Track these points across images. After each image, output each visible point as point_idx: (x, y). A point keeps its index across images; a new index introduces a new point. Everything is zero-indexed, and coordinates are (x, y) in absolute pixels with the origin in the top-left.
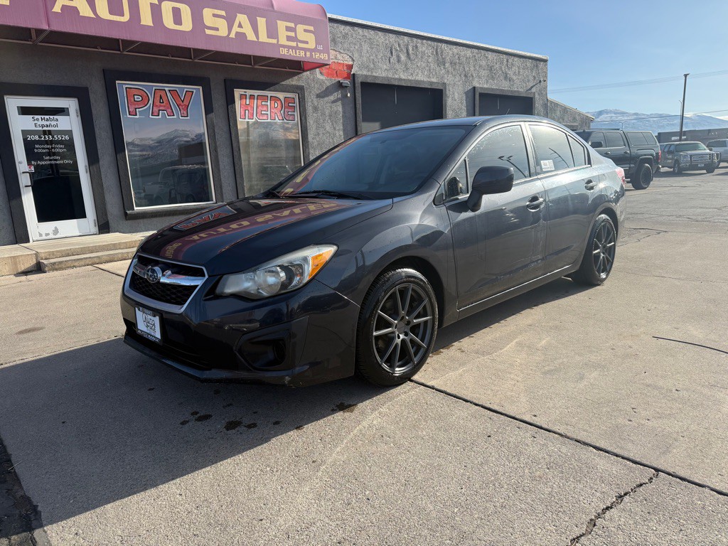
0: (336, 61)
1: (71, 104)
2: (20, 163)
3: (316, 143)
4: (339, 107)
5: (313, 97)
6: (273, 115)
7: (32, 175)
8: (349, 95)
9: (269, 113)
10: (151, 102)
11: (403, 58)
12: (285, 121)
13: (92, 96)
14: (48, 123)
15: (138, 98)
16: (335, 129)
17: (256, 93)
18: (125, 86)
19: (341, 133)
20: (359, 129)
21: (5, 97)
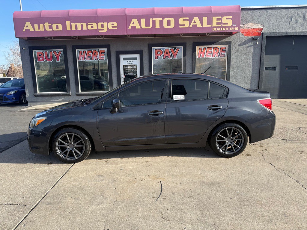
0: (253, 28)
1: (137, 56)
2: (122, 75)
3: (235, 66)
4: (251, 49)
5: (236, 45)
6: (214, 55)
7: (124, 78)
8: (258, 43)
9: (212, 54)
10: (163, 54)
11: (300, 20)
12: (220, 57)
13: (144, 53)
14: (130, 63)
15: (159, 53)
16: (247, 59)
17: (206, 47)
18: (155, 49)
19: (251, 61)
20: (262, 59)
21: (120, 55)
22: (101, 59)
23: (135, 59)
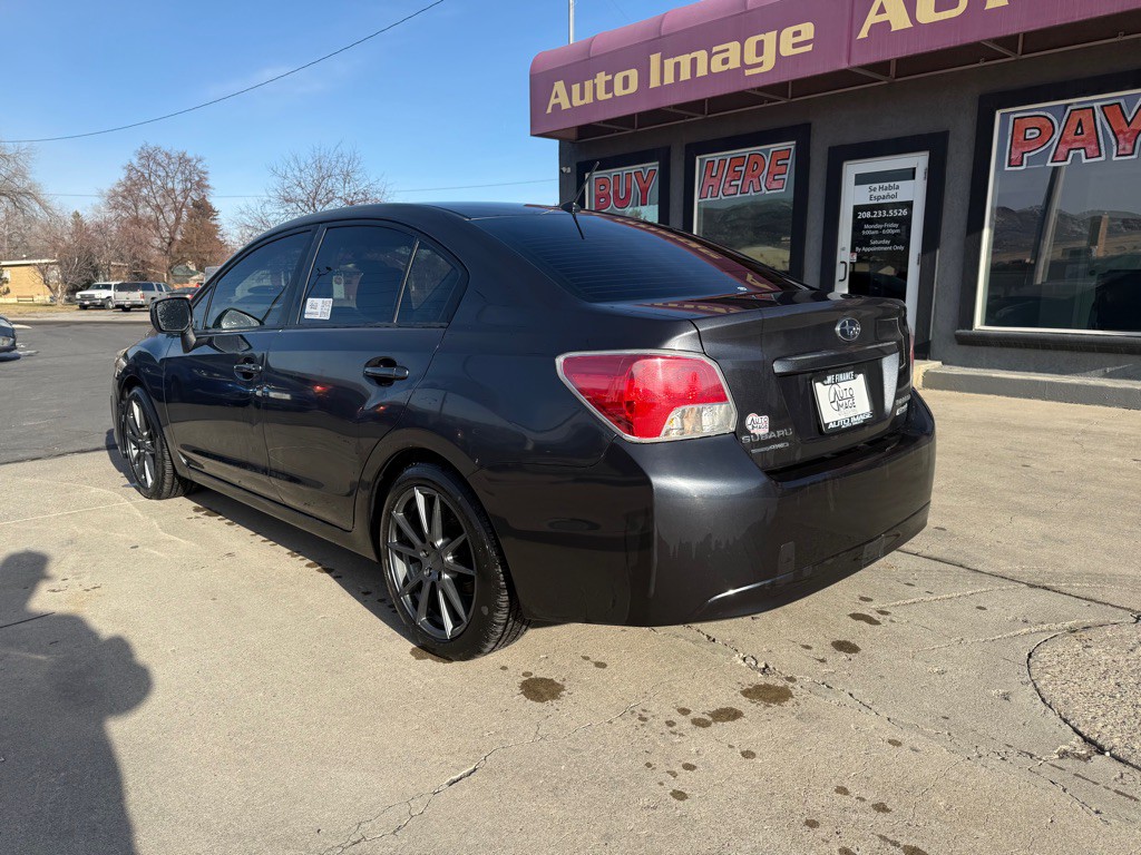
1: (919, 161)
2: (843, 249)
7: (852, 266)
10: (1056, 136)
13: (952, 146)
14: (885, 193)
15: (1032, 134)
18: (1012, 117)
21: (845, 164)
22: (774, 185)
23: (910, 174)
